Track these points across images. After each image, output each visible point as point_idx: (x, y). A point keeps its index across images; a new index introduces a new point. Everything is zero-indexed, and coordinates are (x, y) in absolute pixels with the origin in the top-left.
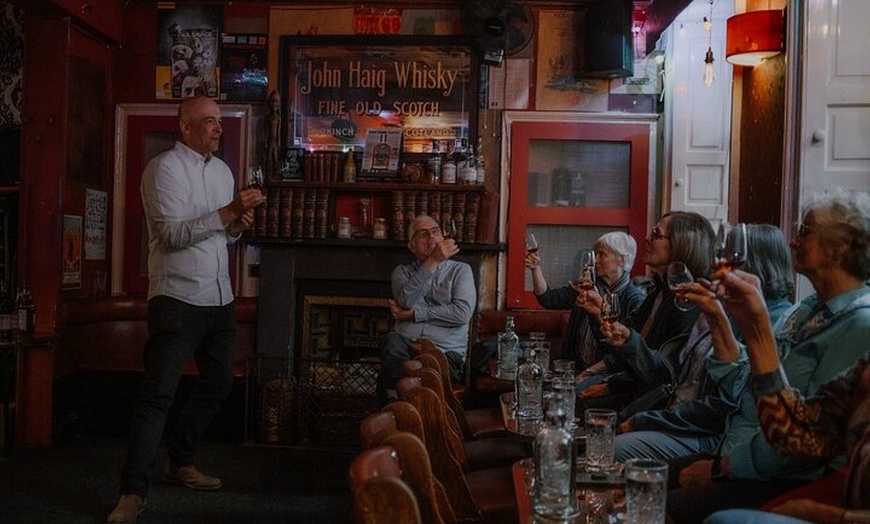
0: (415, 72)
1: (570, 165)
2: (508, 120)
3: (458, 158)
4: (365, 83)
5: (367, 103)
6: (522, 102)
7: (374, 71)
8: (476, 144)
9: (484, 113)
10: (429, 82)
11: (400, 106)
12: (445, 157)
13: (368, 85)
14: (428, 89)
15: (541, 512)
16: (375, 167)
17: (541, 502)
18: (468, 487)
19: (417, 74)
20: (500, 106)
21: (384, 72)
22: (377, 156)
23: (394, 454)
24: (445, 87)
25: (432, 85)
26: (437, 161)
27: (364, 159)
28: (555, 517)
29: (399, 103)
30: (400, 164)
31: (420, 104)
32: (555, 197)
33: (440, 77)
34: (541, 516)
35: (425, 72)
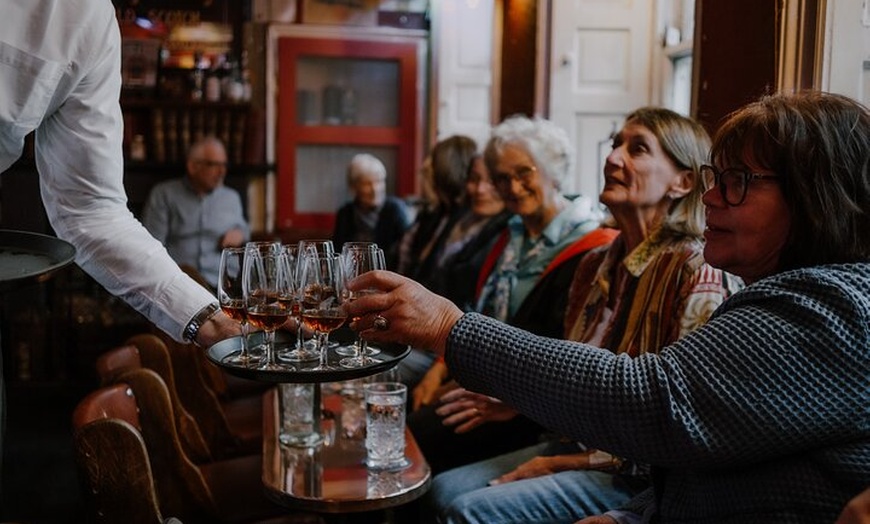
1: (340, 82)
2: (274, 34)
3: (221, 73)
5: (120, 9)
6: (289, 14)
8: (240, 60)
9: (248, 27)
12: (207, 73)
15: (286, 442)
17: (286, 432)
18: (224, 416)
20: (264, 19)
22: (132, 68)
23: (129, 392)
26: (199, 78)
28: (300, 445)
29: (155, 11)
30: (158, 79)
32: (326, 114)
34: (286, 445)
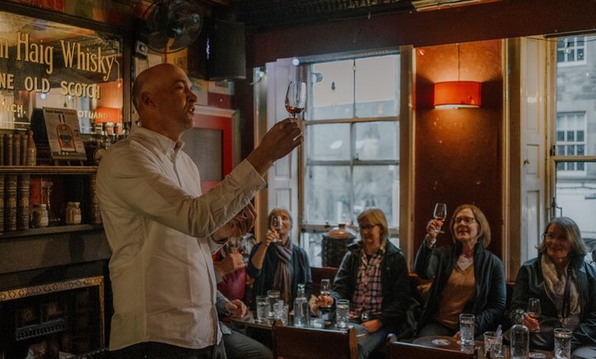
0: (79, 54)
4: (34, 58)
5: (36, 79)
7: (42, 46)
10: (92, 65)
11: (67, 86)
13: (37, 60)
14: (90, 72)
16: (63, 149)
19: (81, 56)
21: (51, 49)
22: (61, 137)
24: (105, 72)
25: (94, 68)
27: (50, 141)
29: (66, 83)
31: (85, 85)
33: (101, 62)
35: (88, 54)
